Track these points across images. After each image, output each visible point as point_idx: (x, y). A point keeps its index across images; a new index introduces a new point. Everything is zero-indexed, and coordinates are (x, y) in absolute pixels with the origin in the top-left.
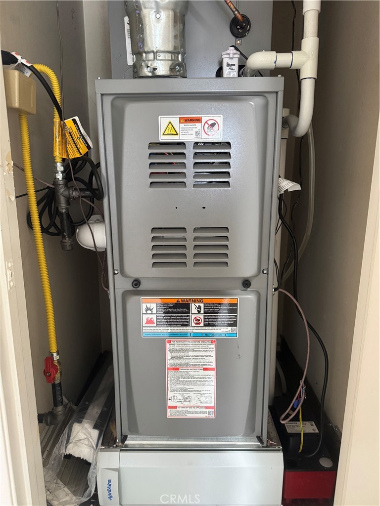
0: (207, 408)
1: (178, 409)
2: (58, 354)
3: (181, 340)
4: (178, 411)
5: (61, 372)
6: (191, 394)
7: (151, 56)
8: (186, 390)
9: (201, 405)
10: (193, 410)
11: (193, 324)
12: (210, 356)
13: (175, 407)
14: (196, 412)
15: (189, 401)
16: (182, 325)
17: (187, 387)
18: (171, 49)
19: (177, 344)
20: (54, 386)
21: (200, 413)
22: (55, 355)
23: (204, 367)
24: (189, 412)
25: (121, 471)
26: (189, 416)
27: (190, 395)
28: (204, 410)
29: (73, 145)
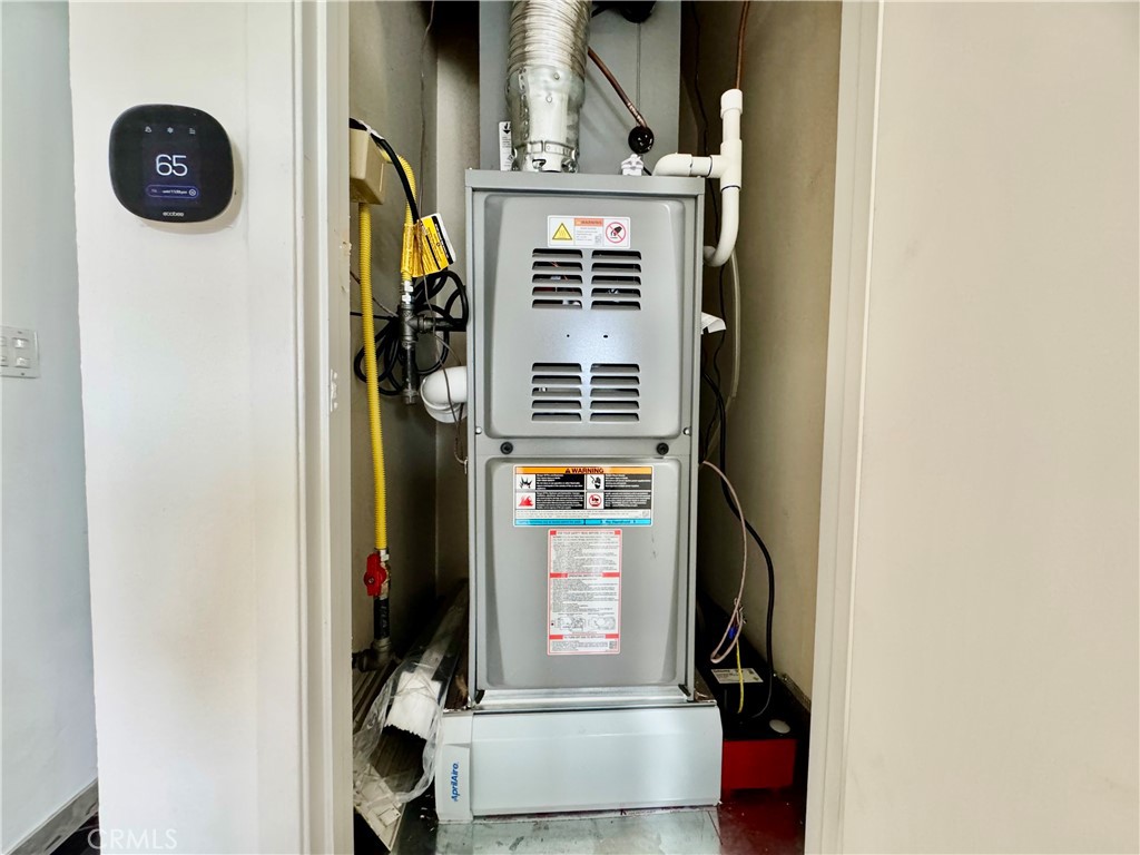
0: (608, 636)
1: (564, 639)
2: (387, 553)
3: (572, 531)
4: (564, 643)
5: (389, 582)
6: (585, 615)
7: (538, 147)
8: (576, 608)
9: (599, 632)
10: (586, 640)
11: (589, 506)
12: (612, 554)
13: (560, 637)
14: (591, 645)
15: (581, 627)
16: (573, 508)
17: (579, 603)
18: (563, 141)
19: (565, 537)
20: (377, 603)
21: (597, 645)
22: (383, 553)
23: (605, 571)
24: (581, 645)
25: (474, 747)
26: (582, 650)
27: (582, 616)
28: (604, 640)
29: (430, 255)
